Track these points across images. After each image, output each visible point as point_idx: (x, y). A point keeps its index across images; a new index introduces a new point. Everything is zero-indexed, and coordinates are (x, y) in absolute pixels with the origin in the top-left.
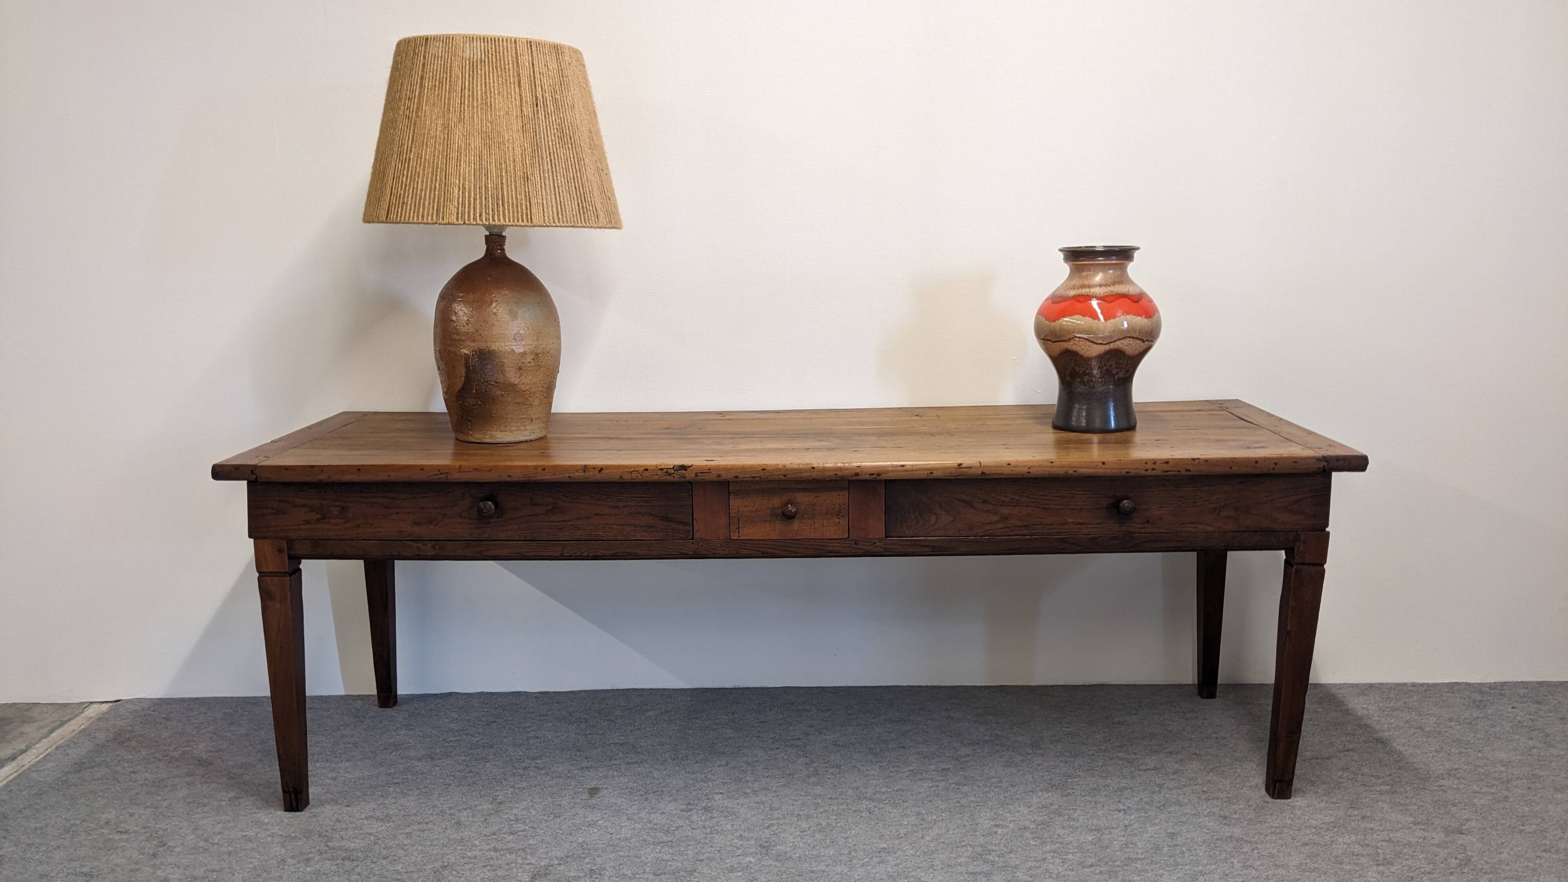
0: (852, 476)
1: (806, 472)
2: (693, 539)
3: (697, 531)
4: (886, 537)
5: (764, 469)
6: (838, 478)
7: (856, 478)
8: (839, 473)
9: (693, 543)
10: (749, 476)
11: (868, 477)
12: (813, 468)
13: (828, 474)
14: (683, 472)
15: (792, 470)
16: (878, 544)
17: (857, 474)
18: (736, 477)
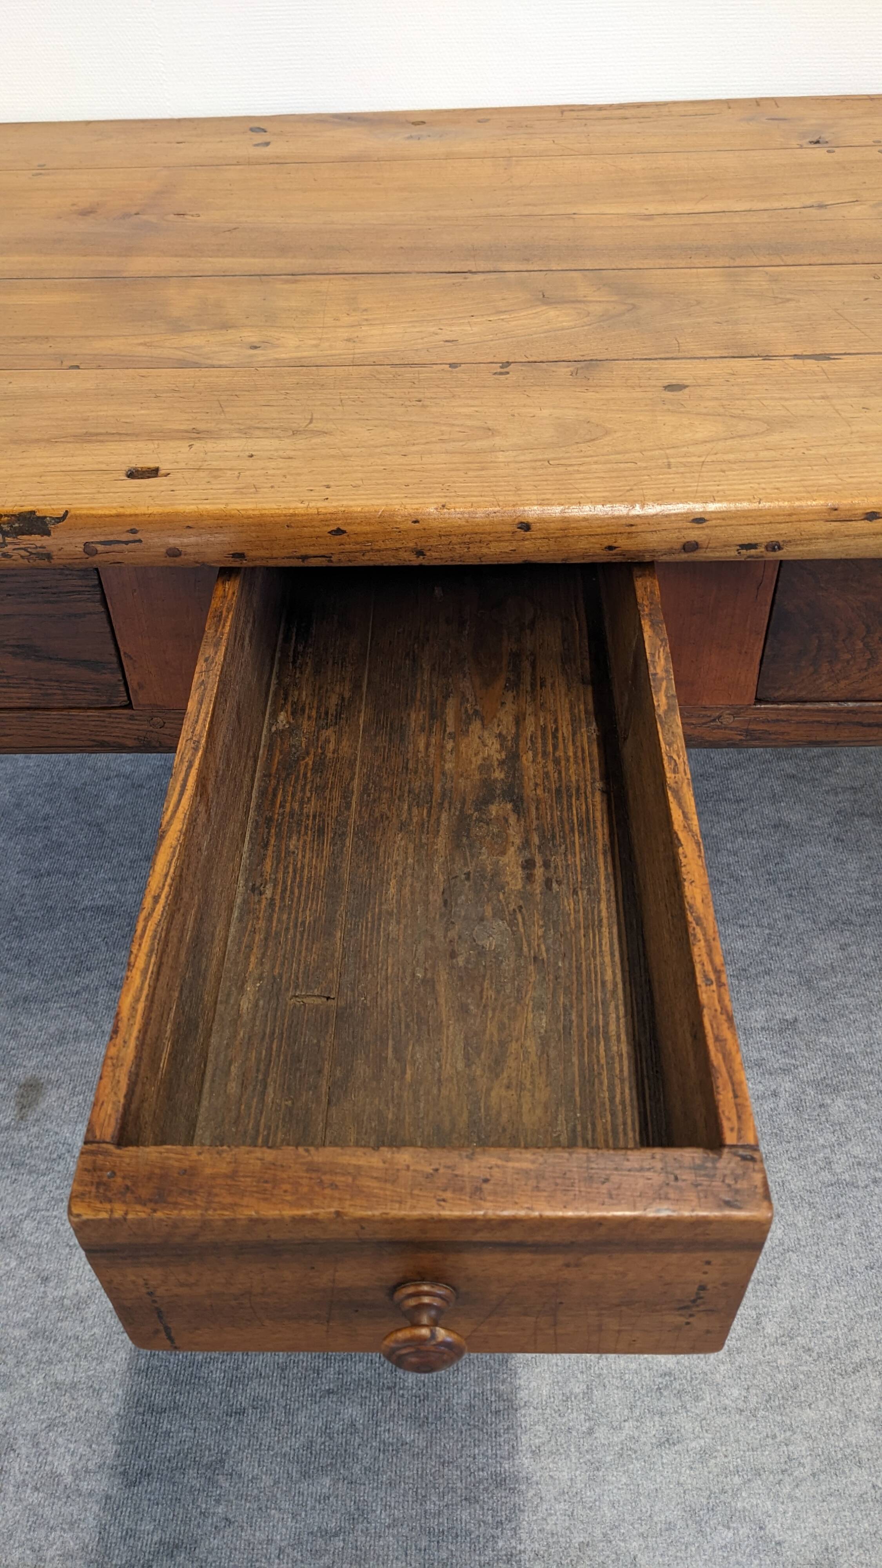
0: (671, 551)
1: (499, 540)
2: (129, 706)
3: (140, 686)
4: (758, 700)
5: (339, 532)
6: (619, 559)
7: (684, 556)
8: (623, 543)
9: (132, 718)
10: (285, 552)
11: (732, 554)
12: (526, 527)
13: (583, 545)
14: (37, 540)
15: (445, 534)
16: (728, 720)
17: (691, 547)
18: (241, 556)
